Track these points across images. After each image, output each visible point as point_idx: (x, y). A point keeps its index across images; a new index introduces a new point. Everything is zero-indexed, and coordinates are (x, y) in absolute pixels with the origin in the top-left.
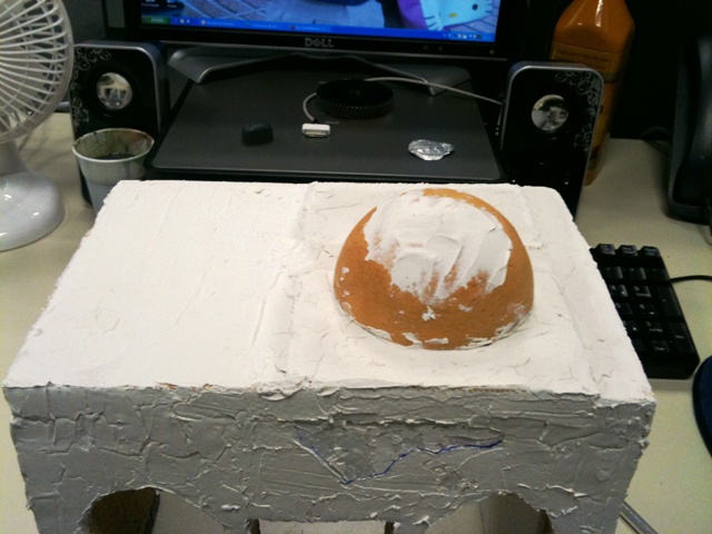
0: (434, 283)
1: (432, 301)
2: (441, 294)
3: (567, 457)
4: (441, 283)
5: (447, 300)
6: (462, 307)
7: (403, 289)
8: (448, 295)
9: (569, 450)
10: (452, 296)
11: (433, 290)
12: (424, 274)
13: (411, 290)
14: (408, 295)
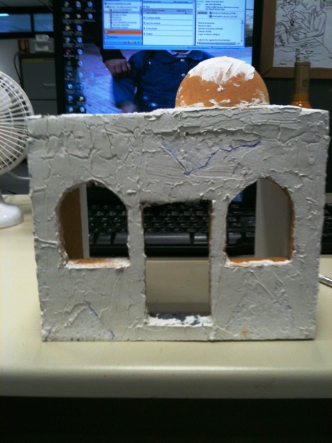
0: (221, 75)
1: (221, 83)
2: (225, 79)
3: (292, 149)
4: (224, 75)
5: (228, 82)
6: (235, 85)
7: (208, 80)
8: (228, 80)
9: (293, 145)
10: (230, 80)
11: (221, 78)
12: (216, 73)
13: (211, 80)
14: (210, 82)
